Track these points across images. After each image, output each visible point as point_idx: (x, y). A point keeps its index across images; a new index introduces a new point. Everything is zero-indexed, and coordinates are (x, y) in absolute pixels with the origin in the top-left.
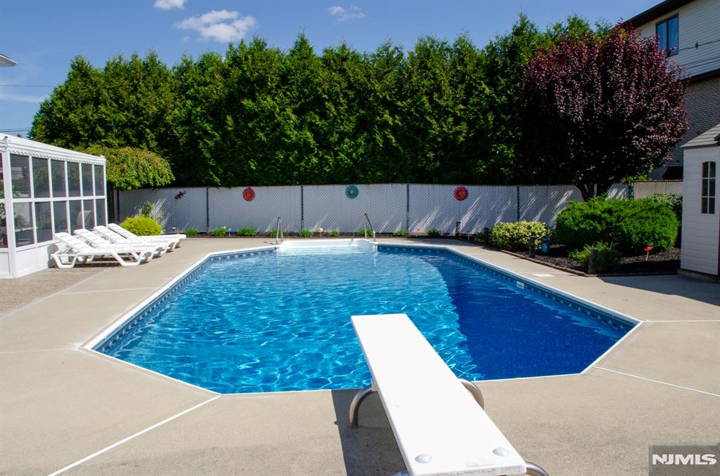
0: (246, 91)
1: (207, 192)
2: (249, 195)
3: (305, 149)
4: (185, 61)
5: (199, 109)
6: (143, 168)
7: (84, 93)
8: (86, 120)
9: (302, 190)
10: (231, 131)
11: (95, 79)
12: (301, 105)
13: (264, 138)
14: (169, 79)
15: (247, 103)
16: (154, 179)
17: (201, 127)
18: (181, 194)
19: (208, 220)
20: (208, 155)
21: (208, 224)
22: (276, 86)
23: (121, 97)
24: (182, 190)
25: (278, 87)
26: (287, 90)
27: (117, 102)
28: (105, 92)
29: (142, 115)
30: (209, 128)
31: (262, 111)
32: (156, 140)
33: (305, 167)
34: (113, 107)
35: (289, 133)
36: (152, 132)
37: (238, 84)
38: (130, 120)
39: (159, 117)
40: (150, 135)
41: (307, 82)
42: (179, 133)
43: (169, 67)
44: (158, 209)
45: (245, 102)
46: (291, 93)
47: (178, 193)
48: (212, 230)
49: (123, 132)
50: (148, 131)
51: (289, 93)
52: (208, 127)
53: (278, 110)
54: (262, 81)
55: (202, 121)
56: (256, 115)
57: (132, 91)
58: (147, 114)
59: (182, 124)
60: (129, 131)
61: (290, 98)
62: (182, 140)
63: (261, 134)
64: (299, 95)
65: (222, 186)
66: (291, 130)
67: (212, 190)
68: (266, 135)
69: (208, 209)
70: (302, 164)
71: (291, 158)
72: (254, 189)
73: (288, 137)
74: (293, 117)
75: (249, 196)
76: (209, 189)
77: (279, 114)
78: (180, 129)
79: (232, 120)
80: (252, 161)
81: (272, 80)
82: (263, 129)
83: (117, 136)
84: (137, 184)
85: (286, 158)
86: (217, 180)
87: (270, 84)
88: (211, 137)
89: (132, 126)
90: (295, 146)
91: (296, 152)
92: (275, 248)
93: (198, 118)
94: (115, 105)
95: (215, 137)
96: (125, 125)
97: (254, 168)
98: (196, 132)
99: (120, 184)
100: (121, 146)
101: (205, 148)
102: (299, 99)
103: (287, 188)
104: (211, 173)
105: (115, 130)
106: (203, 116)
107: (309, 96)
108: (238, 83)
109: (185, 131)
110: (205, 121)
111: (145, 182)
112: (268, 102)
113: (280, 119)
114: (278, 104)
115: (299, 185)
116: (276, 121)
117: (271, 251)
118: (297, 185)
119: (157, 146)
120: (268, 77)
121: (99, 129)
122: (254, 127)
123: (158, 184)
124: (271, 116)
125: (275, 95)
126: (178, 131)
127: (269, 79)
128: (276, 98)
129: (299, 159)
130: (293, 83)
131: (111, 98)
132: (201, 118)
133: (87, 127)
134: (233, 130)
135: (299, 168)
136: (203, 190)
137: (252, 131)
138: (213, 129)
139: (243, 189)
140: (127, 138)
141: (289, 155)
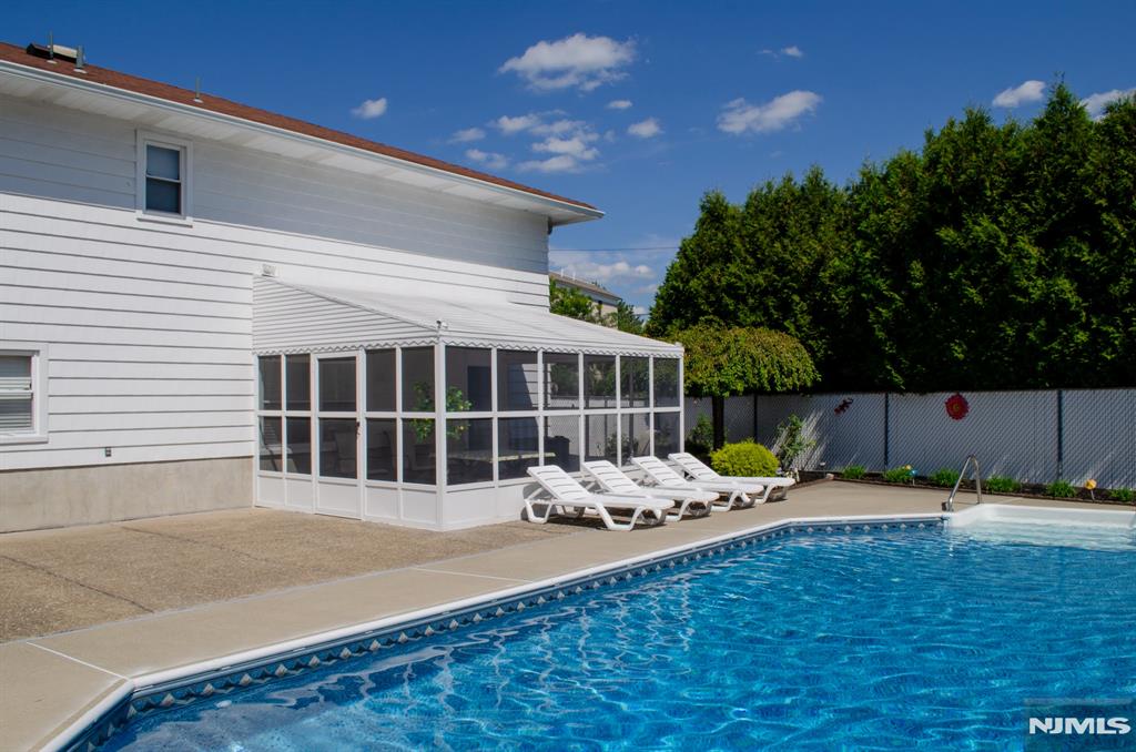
0: (946, 211)
1: (887, 402)
2: (956, 408)
3: (1060, 314)
4: (864, 174)
5: (868, 255)
6: (754, 361)
7: (712, 248)
8: (711, 288)
9: (1060, 399)
10: (919, 289)
11: (728, 223)
12: (1051, 226)
13: (978, 299)
14: (836, 208)
15: (947, 234)
16: (771, 380)
17: (871, 286)
18: (844, 406)
19: (886, 453)
20: (881, 335)
21: (886, 458)
22: (1000, 195)
23: (759, 248)
24: (846, 397)
25: (1005, 196)
26: (1025, 200)
27: (753, 254)
28: (737, 243)
29: (790, 273)
30: (884, 287)
31: (974, 246)
32: (809, 314)
33: (1061, 352)
34: (748, 264)
35: (1025, 283)
36: (803, 299)
37: (931, 202)
38: (771, 282)
39: (812, 275)
40: (799, 304)
41: (1063, 178)
42: (840, 299)
43: (841, 189)
44: (811, 429)
45: (943, 233)
46: (1030, 205)
47: (841, 403)
48: (890, 472)
49: (761, 303)
50: (796, 298)
51: (1027, 206)
52: (882, 284)
53: (1003, 240)
54: (974, 190)
55: (874, 275)
56: (963, 255)
57: (778, 237)
58: (795, 270)
59: (846, 282)
60: (771, 301)
61: (1029, 214)
62: (844, 310)
63: (973, 291)
64: (1047, 208)
65: (907, 391)
66: (1029, 279)
67: (893, 397)
68: (983, 292)
69: (887, 432)
70: (1055, 345)
71: (1031, 335)
72: (967, 395)
73: (1025, 292)
74: (1034, 251)
75: (958, 410)
76: (890, 396)
77: (1007, 251)
78: (842, 291)
79: (922, 269)
80: (956, 344)
81: (992, 184)
82: (975, 282)
83: (753, 310)
84: (740, 387)
85: (1021, 334)
86: (898, 379)
87: (989, 193)
88: (888, 302)
89: (775, 292)
90: (1041, 308)
91: (1042, 322)
92: (942, 519)
93: (867, 270)
94: (751, 260)
95: (892, 300)
96: (765, 293)
97: (961, 356)
98: (864, 295)
99: (710, 388)
100: (756, 325)
101: (878, 323)
102: (1048, 213)
103: (1030, 394)
104: (888, 367)
105: (751, 301)
106: (874, 264)
107: (1068, 206)
108: (931, 199)
109: (848, 295)
110: (877, 276)
111: (755, 385)
112: (983, 227)
113: (1008, 258)
114: (1003, 229)
115: (1051, 388)
116: (1000, 263)
117: (930, 524)
118: (1045, 388)
119: (809, 324)
120: (983, 181)
121: (727, 300)
122: (959, 277)
123: (779, 389)
124: (991, 255)
125: (1001, 212)
126: (839, 296)
127: (988, 184)
128: (1001, 219)
129: (1049, 336)
130: (1035, 185)
131: (747, 251)
132: (872, 270)
133: (713, 298)
134: (922, 287)
135: (1048, 353)
136: (879, 398)
137: (956, 285)
138: (892, 288)
139: (948, 395)
140: (766, 312)
141: (1028, 329)
